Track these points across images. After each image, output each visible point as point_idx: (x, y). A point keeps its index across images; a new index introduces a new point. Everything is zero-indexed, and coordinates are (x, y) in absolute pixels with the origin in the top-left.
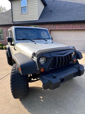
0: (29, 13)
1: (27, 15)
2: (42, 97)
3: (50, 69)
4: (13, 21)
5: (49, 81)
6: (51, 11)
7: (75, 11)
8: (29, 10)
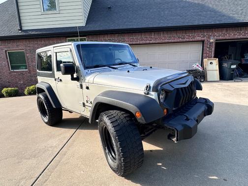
0: (61, 12)
1: (58, 15)
2: (160, 164)
3: (174, 109)
4: (24, 28)
5: (183, 125)
6: (110, 8)
7: (155, 10)
8: (60, 5)
